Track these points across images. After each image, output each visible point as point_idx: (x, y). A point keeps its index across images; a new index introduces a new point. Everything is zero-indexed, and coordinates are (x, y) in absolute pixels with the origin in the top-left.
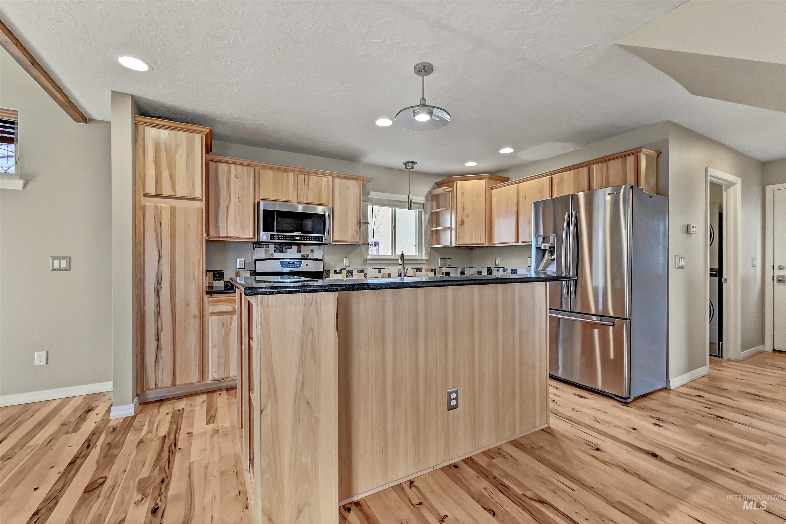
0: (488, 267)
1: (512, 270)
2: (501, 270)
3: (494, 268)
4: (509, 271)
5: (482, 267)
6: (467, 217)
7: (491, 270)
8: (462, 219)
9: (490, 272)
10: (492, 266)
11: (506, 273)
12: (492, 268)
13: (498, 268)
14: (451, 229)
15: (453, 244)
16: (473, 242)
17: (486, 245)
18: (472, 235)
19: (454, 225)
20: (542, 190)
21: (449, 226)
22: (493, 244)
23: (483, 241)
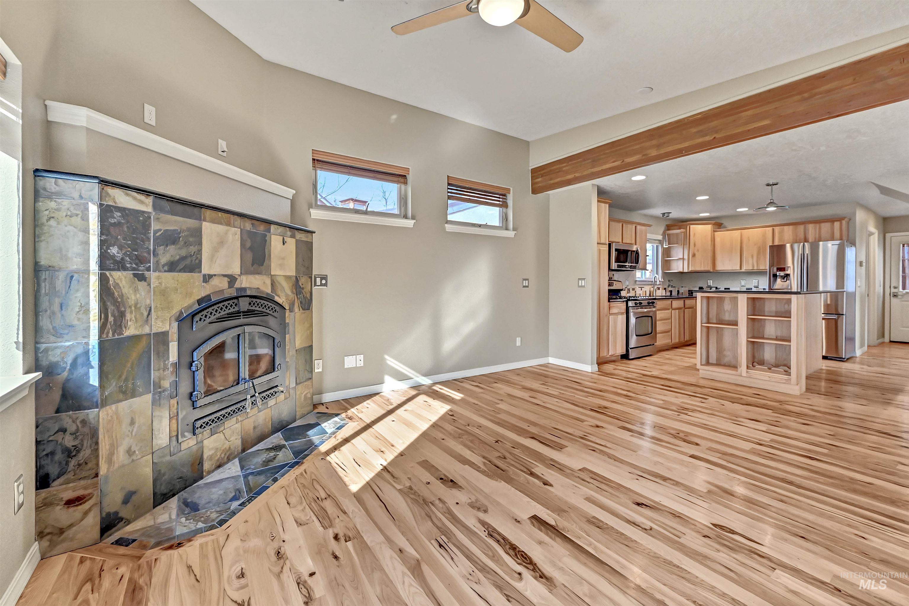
0: (699, 287)
6: (697, 251)
8: (694, 252)
10: (704, 286)
14: (683, 259)
15: (686, 270)
16: (702, 269)
17: (711, 271)
18: (701, 264)
19: (686, 257)
20: (764, 236)
21: (682, 257)
22: (716, 270)
23: (709, 268)
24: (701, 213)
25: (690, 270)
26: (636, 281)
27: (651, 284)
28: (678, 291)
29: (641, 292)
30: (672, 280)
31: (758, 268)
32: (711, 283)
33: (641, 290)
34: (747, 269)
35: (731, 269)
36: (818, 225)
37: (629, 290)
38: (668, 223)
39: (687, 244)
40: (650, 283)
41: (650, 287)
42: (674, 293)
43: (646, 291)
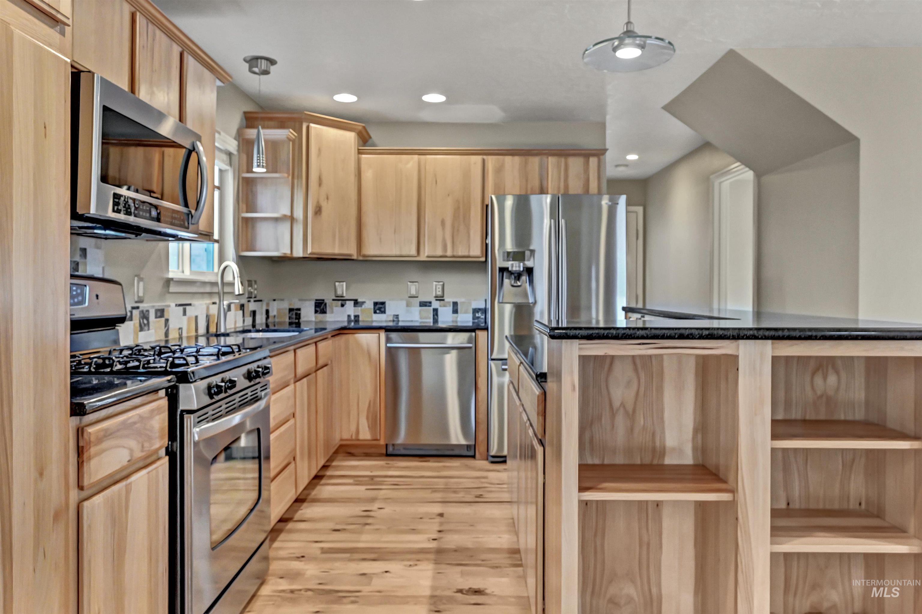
0: (316, 300)
1: (376, 304)
2: (350, 305)
3: (333, 300)
4: (369, 305)
5: (300, 300)
6: (326, 200)
7: (326, 304)
8: (318, 202)
9: (323, 309)
10: (328, 297)
11: (361, 310)
12: (328, 302)
13: (342, 301)
14: (292, 219)
15: (298, 252)
16: (336, 250)
17: (355, 257)
18: (334, 236)
19: (299, 214)
20: (467, 175)
21: (289, 214)
22: (364, 256)
23: (351, 250)
24: (339, 91)
25: (309, 251)
26: (168, 282)
27: (211, 294)
28: (267, 312)
29: (184, 322)
30: (255, 282)
31: (455, 254)
32: (342, 288)
33: (185, 313)
34: (431, 254)
35: (398, 253)
36: (563, 160)
37: (145, 316)
38: (249, 108)
39: (300, 177)
40: (208, 289)
41: (208, 301)
42: (261, 319)
43: (196, 317)
